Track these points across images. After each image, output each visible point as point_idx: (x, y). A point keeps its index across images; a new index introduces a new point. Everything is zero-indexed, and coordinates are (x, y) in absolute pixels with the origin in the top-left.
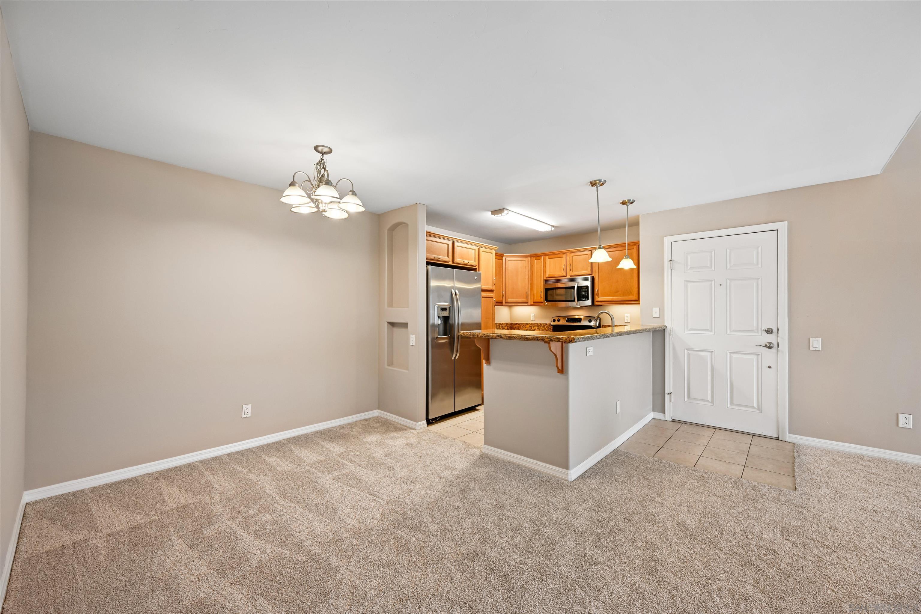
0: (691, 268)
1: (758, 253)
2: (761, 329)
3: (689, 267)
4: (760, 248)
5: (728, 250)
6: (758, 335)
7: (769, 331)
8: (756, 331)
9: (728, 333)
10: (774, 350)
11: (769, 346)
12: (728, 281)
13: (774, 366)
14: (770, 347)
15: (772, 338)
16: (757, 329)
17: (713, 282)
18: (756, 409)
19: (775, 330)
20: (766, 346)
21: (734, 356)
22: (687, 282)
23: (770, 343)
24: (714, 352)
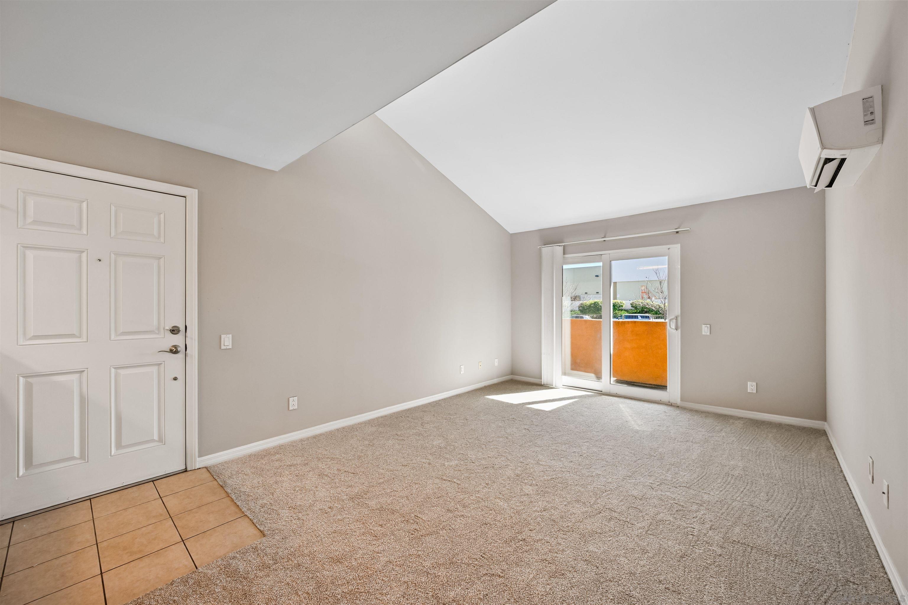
0: (35, 222)
1: (159, 222)
2: (164, 329)
3: (29, 220)
4: (162, 216)
5: (113, 208)
6: (160, 337)
7: (174, 331)
8: (157, 332)
9: (113, 337)
10: (181, 356)
11: (174, 351)
12: (113, 256)
13: (181, 377)
14: (176, 352)
15: (177, 340)
16: (158, 329)
17: (84, 255)
18: (156, 441)
19: (182, 328)
20: (171, 351)
21: (122, 372)
22: (23, 247)
23: (175, 346)
24: (86, 372)
